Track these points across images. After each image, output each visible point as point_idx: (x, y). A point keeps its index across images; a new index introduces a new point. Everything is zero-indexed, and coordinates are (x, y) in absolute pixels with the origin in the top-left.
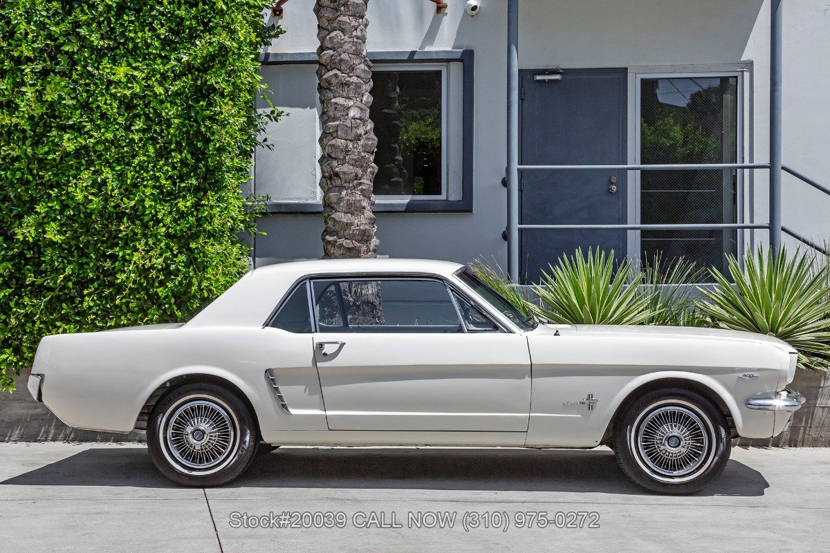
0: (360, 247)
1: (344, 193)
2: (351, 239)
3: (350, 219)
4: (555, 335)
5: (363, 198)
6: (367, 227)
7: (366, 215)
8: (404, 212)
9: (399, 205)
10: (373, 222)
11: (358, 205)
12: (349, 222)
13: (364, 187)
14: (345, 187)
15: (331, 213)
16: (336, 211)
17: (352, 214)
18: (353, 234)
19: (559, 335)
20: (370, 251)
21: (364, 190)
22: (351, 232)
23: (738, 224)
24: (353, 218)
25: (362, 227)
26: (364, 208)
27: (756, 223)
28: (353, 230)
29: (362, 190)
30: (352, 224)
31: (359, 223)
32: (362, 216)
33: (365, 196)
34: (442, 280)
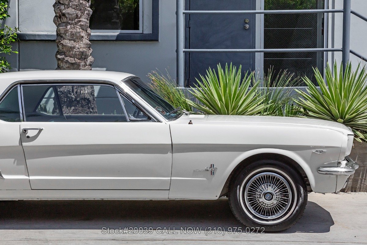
0: (80, 63)
1: (69, 27)
2: (74, 58)
3: (73, 45)
4: (189, 123)
5: (82, 30)
6: (85, 50)
7: (84, 42)
8: (116, 40)
9: (112, 36)
10: (88, 46)
11: (78, 35)
12: (72, 46)
13: (82, 24)
14: (69, 23)
15: (60, 40)
16: (64, 39)
17: (75, 41)
18: (75, 54)
19: (192, 124)
20: (87, 65)
21: (83, 25)
22: (74, 53)
23: (325, 49)
24: (75, 44)
25: (81, 50)
26: (82, 37)
27: (335, 48)
28: (75, 52)
29: (81, 26)
30: (74, 48)
31: (79, 47)
32: (81, 42)
33: (83, 30)
34: (113, 85)
